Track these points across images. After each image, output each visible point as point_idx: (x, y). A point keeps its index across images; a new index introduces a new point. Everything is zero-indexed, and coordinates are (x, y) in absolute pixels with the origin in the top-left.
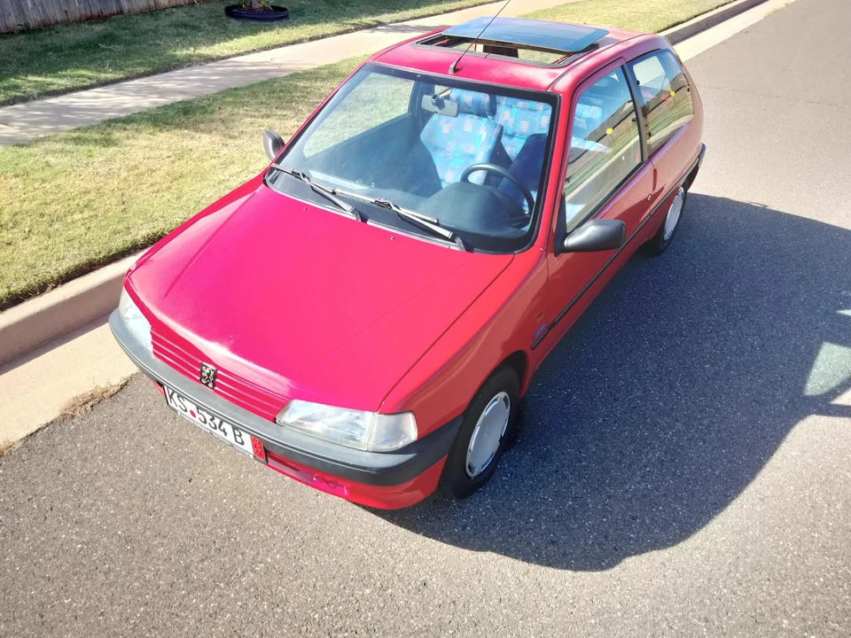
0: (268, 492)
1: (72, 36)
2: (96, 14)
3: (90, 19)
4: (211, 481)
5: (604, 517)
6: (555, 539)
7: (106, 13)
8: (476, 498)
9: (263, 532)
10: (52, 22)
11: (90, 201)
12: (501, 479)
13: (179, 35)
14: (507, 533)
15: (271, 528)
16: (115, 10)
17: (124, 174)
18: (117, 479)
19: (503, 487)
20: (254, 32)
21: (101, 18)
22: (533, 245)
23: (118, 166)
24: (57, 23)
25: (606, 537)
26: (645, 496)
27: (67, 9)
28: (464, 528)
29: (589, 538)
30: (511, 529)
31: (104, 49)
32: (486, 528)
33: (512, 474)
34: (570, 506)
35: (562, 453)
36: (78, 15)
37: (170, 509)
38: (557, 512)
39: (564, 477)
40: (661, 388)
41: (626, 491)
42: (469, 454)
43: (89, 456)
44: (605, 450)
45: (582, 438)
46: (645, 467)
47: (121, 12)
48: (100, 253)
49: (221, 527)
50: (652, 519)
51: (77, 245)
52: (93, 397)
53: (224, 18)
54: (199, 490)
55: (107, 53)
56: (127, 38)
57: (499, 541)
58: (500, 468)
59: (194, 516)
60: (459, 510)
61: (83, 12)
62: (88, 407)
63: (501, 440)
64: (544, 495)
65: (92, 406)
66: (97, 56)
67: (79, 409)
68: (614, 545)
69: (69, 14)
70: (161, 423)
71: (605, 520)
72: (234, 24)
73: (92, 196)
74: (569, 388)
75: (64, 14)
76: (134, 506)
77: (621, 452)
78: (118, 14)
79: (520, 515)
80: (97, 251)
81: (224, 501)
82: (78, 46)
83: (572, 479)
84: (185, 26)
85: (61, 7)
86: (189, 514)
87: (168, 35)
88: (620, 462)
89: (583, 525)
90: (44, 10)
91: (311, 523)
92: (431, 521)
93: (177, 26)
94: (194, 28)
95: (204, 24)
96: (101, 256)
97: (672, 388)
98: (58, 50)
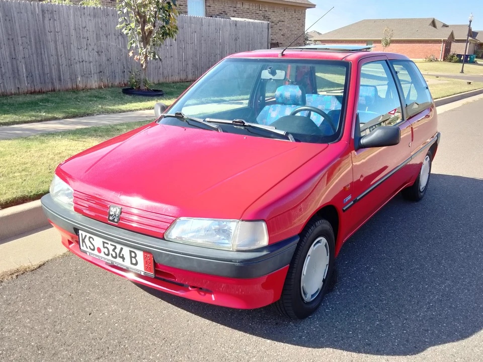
0: (150, 320)
1: (21, 99)
2: (38, 90)
3: (33, 93)
4: (106, 314)
5: (404, 330)
6: (369, 342)
7: (44, 90)
8: (307, 321)
9: (146, 342)
10: (9, 93)
11: (26, 167)
12: (325, 311)
13: (91, 101)
14: (333, 340)
15: (152, 339)
16: (50, 89)
17: (51, 156)
18: (33, 314)
19: (327, 315)
20: (141, 101)
21: (40, 92)
22: (340, 140)
23: (48, 152)
24: (12, 94)
25: (407, 341)
26: (431, 318)
27: (19, 87)
28: (300, 337)
29: (395, 342)
30: (336, 338)
31: (41, 105)
32: (317, 337)
33: (333, 308)
34: (378, 325)
35: (368, 297)
36: (26, 91)
37: (74, 330)
38: (369, 328)
39: (371, 309)
40: (432, 264)
41: (418, 316)
42: (303, 277)
43: (13, 302)
44: (398, 295)
45: (381, 289)
46: (430, 303)
47: (54, 90)
48: (31, 192)
49: (114, 340)
50: (439, 331)
51: (15, 187)
52: (18, 271)
53: (122, 94)
54: (96, 318)
55: (43, 107)
56: (57, 101)
57: (328, 344)
58: (324, 305)
59: (92, 333)
60: (295, 328)
61: (30, 89)
62: (14, 276)
63: (324, 281)
64: (358, 319)
65: (17, 276)
66: (37, 108)
67: (7, 277)
68: (414, 345)
69: (20, 90)
70: (69, 284)
71: (405, 332)
72: (127, 97)
73: (29, 165)
74: (367, 264)
75: (17, 89)
76: (45, 328)
77: (410, 296)
78: (52, 91)
79: (342, 330)
80: (30, 191)
81: (116, 325)
82: (24, 103)
83: (377, 310)
84: (96, 97)
85: (15, 85)
86: (89, 332)
87: (85, 101)
88: (410, 301)
89: (389, 335)
90: (4, 86)
91: (183, 336)
92: (275, 334)
93: (90, 96)
94: (101, 98)
95: (108, 97)
96: (32, 194)
97: (440, 263)
98: (11, 105)
